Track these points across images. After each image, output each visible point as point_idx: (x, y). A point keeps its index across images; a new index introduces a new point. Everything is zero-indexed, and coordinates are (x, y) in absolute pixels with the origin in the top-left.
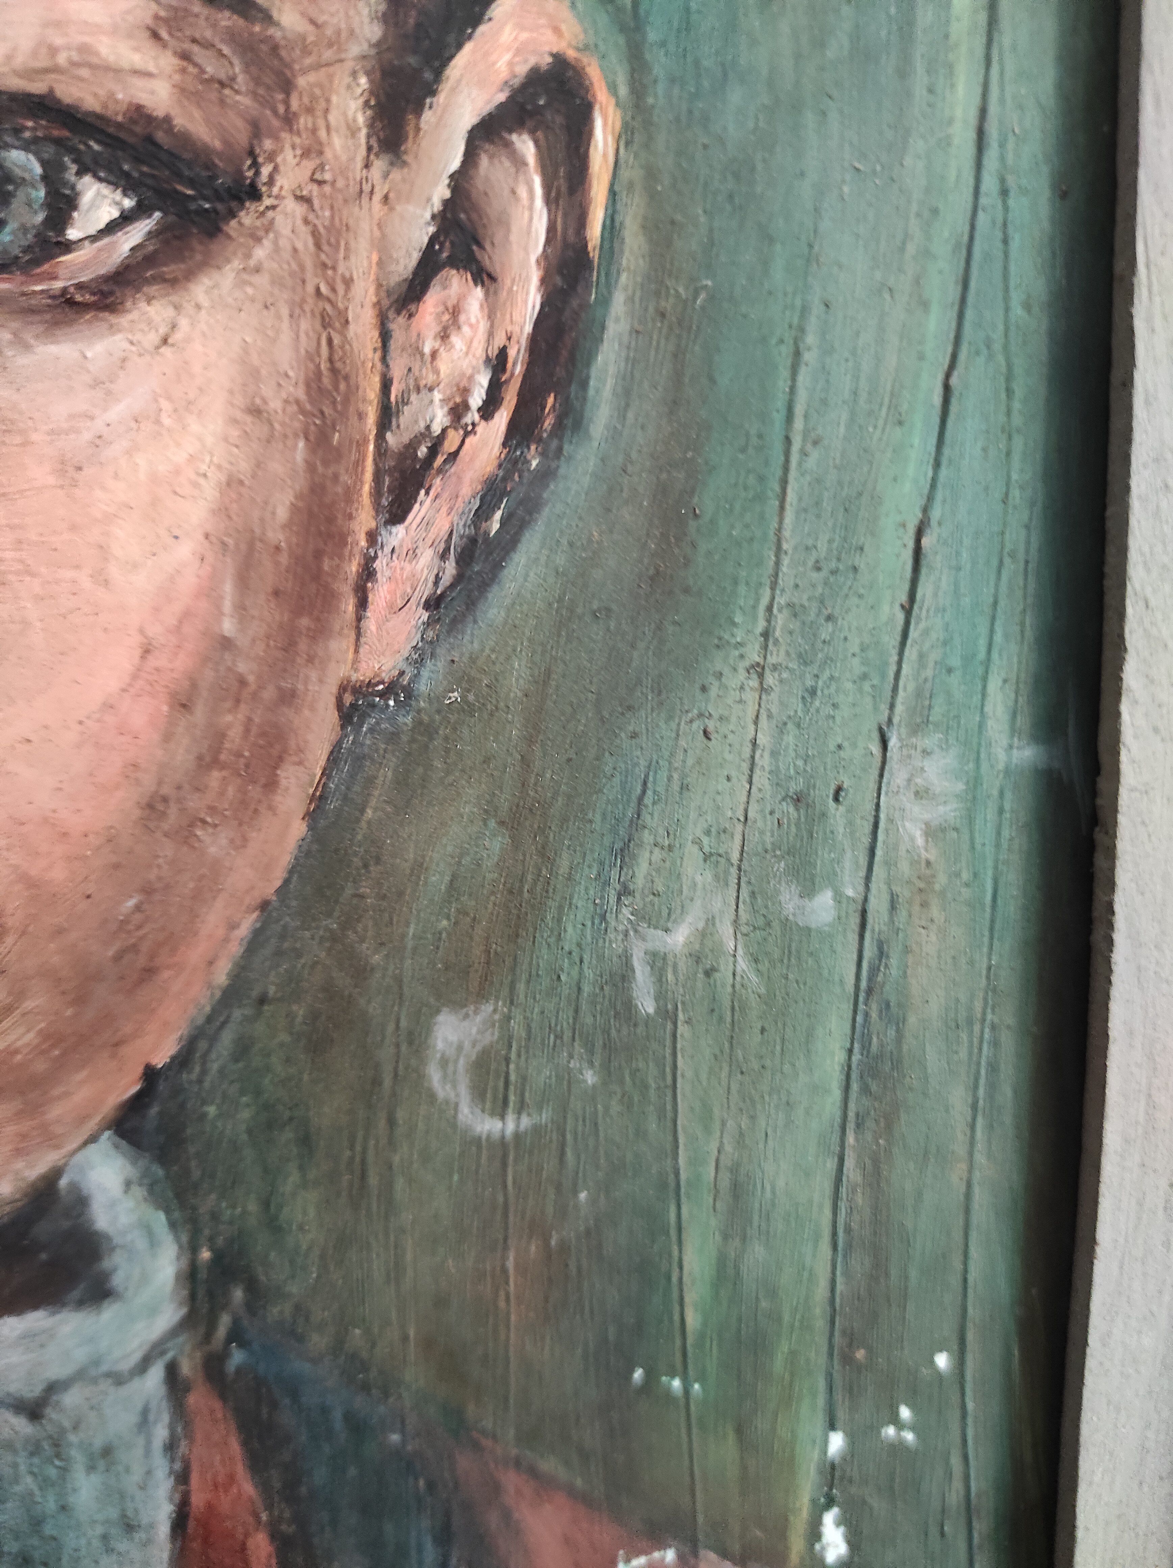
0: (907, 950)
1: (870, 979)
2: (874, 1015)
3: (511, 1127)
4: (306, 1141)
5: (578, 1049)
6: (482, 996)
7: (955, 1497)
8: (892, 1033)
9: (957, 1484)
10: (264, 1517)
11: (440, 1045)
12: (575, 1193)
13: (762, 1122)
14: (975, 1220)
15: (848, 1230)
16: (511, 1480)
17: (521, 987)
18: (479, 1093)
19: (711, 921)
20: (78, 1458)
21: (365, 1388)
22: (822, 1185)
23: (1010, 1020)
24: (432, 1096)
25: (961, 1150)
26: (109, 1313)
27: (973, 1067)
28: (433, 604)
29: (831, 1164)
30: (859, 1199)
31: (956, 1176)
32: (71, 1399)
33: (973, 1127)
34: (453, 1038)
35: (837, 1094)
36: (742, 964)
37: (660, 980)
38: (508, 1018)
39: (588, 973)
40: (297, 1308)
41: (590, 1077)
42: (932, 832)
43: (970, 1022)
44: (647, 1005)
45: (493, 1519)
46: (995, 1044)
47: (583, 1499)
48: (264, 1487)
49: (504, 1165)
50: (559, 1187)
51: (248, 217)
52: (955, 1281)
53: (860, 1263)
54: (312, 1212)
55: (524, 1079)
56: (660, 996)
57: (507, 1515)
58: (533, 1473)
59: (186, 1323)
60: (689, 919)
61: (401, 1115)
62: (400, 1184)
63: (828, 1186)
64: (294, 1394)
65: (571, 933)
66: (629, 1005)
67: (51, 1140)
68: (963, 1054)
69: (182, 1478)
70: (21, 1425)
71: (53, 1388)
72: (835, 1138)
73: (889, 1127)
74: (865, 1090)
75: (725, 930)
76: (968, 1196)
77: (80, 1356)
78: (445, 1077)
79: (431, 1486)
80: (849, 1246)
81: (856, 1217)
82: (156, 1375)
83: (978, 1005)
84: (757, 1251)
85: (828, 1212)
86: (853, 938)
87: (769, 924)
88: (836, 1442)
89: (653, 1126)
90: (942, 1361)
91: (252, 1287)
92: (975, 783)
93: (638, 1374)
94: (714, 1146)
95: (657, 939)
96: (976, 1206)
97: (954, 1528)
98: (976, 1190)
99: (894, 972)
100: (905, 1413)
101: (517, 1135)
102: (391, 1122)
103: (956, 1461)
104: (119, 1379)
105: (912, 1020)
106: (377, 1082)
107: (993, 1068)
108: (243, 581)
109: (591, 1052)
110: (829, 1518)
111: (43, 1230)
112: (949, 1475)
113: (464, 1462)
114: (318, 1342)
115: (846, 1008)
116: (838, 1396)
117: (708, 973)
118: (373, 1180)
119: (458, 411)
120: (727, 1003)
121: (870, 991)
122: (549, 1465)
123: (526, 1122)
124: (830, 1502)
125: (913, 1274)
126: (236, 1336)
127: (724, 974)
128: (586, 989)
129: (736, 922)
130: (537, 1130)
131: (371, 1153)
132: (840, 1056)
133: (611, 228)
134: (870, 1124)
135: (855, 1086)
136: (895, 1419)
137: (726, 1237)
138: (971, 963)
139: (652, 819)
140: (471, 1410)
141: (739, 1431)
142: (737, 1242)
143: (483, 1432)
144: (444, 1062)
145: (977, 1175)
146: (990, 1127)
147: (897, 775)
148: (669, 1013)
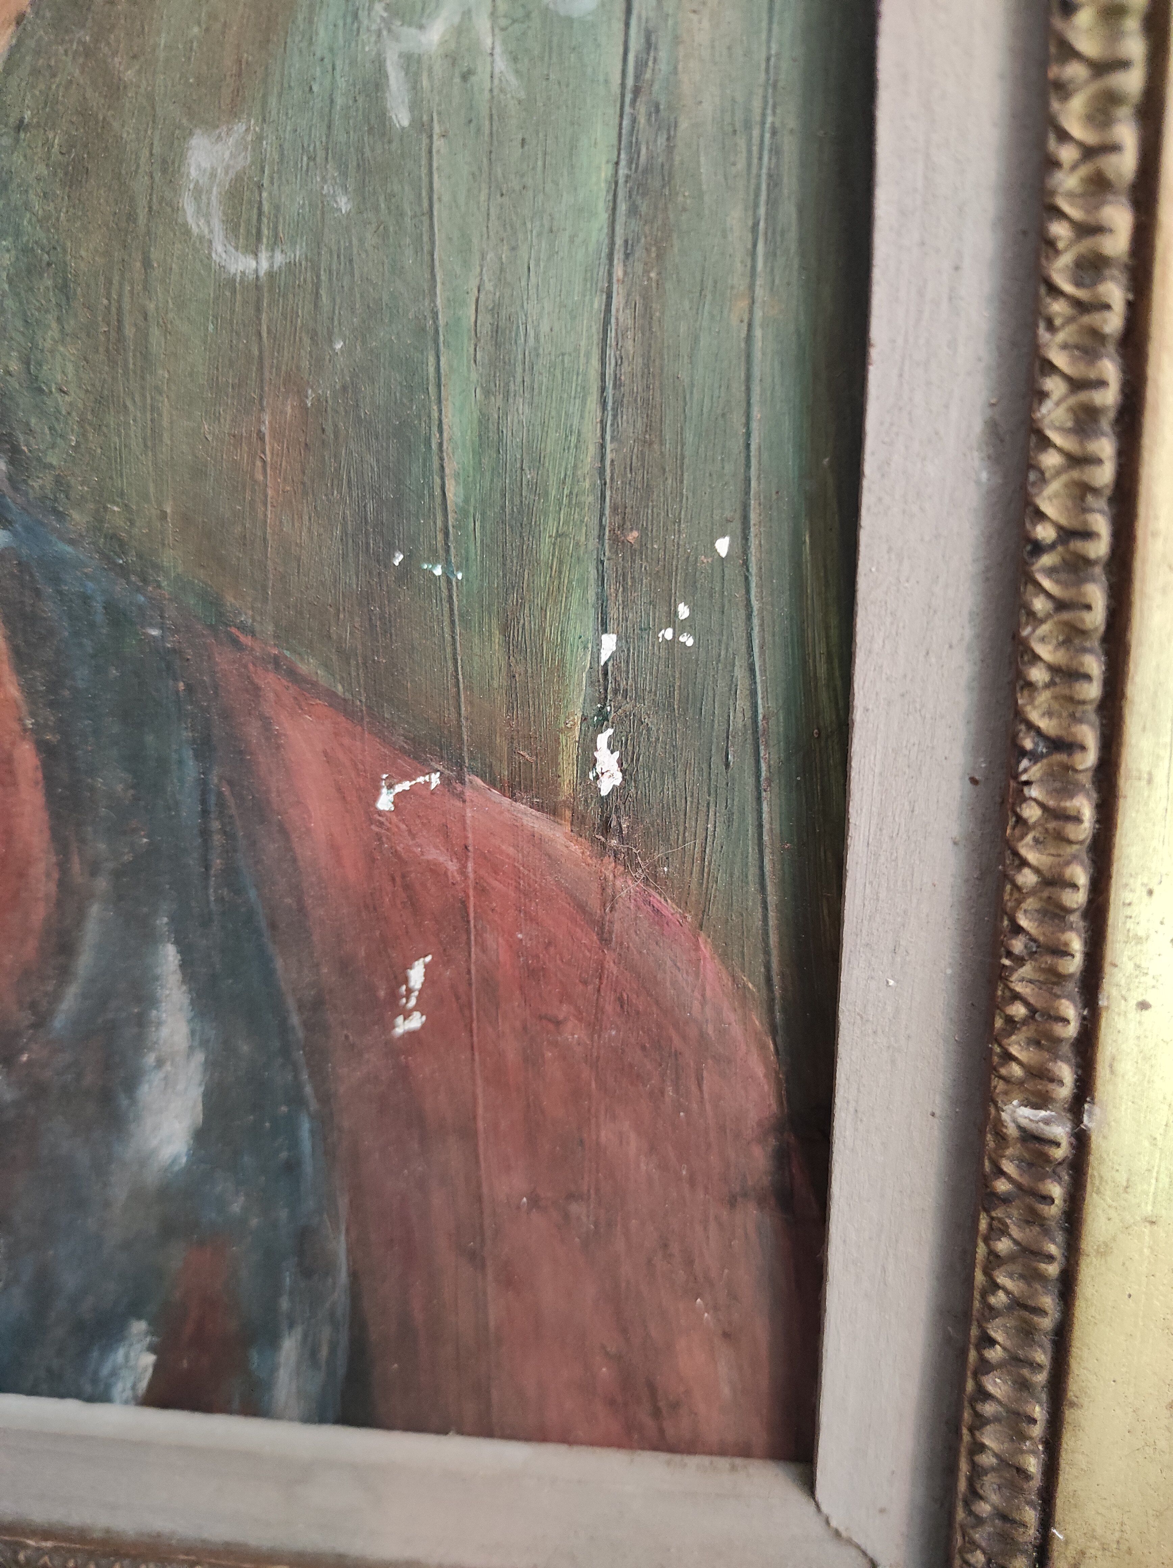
0: (677, 40)
1: (637, 77)
2: (642, 120)
3: (264, 265)
4: (63, 288)
5: (332, 171)
6: (234, 113)
7: (739, 720)
8: (662, 140)
9: (742, 703)
10: (29, 723)
11: (194, 173)
12: (331, 342)
13: (523, 251)
14: (757, 372)
15: (617, 384)
16: (270, 681)
17: (273, 101)
18: (233, 226)
19: (467, 14)
21: (124, 571)
22: (590, 327)
23: (792, 123)
24: (187, 231)
25: (739, 282)
27: (753, 181)
29: (598, 302)
30: (629, 345)
31: (736, 317)
33: (753, 254)
34: (206, 164)
35: (603, 217)
36: (501, 64)
37: (415, 87)
38: (260, 138)
39: (341, 83)
40: (59, 481)
41: (344, 204)
43: (748, 125)
44: (401, 117)
45: (253, 731)
46: (776, 151)
47: (344, 708)
48: (29, 690)
49: (258, 310)
50: (314, 336)
52: (736, 445)
53: (633, 423)
54: (70, 368)
55: (277, 208)
56: (415, 105)
57: (266, 724)
58: (292, 674)
60: (444, 13)
61: (155, 255)
62: (155, 332)
63: (596, 329)
64: (56, 580)
65: (322, 35)
66: (383, 116)
68: (741, 165)
72: (603, 271)
73: (659, 257)
74: (633, 211)
75: (483, 24)
76: (749, 339)
78: (199, 210)
79: (190, 688)
80: (618, 403)
81: (626, 368)
83: (757, 104)
84: (521, 410)
85: (595, 362)
86: (618, 26)
87: (528, 15)
88: (609, 643)
89: (409, 260)
90: (723, 546)
91: (15, 458)
93: (398, 558)
94: (473, 284)
95: (411, 37)
96: (757, 355)
97: (740, 756)
98: (758, 333)
99: (664, 66)
100: (683, 611)
101: (271, 275)
102: (147, 264)
103: (740, 673)
105: (684, 124)
106: (131, 217)
107: (774, 181)
109: (345, 174)
110: (602, 740)
112: (733, 690)
114: (79, 518)
115: (613, 112)
116: (610, 589)
117: (465, 77)
118: (129, 331)
120: (484, 112)
121: (637, 91)
122: (308, 666)
123: (279, 258)
124: (603, 719)
125: (689, 437)
127: (481, 78)
128: (339, 101)
129: (493, 14)
130: (291, 267)
131: (126, 299)
132: (606, 171)
134: (639, 253)
135: (622, 207)
136: (672, 619)
137: (487, 393)
138: (748, 53)
140: (230, 599)
141: (505, 628)
142: (499, 401)
143: (242, 627)
144: (198, 192)
145: (758, 314)
146: (771, 255)
148: (421, 126)
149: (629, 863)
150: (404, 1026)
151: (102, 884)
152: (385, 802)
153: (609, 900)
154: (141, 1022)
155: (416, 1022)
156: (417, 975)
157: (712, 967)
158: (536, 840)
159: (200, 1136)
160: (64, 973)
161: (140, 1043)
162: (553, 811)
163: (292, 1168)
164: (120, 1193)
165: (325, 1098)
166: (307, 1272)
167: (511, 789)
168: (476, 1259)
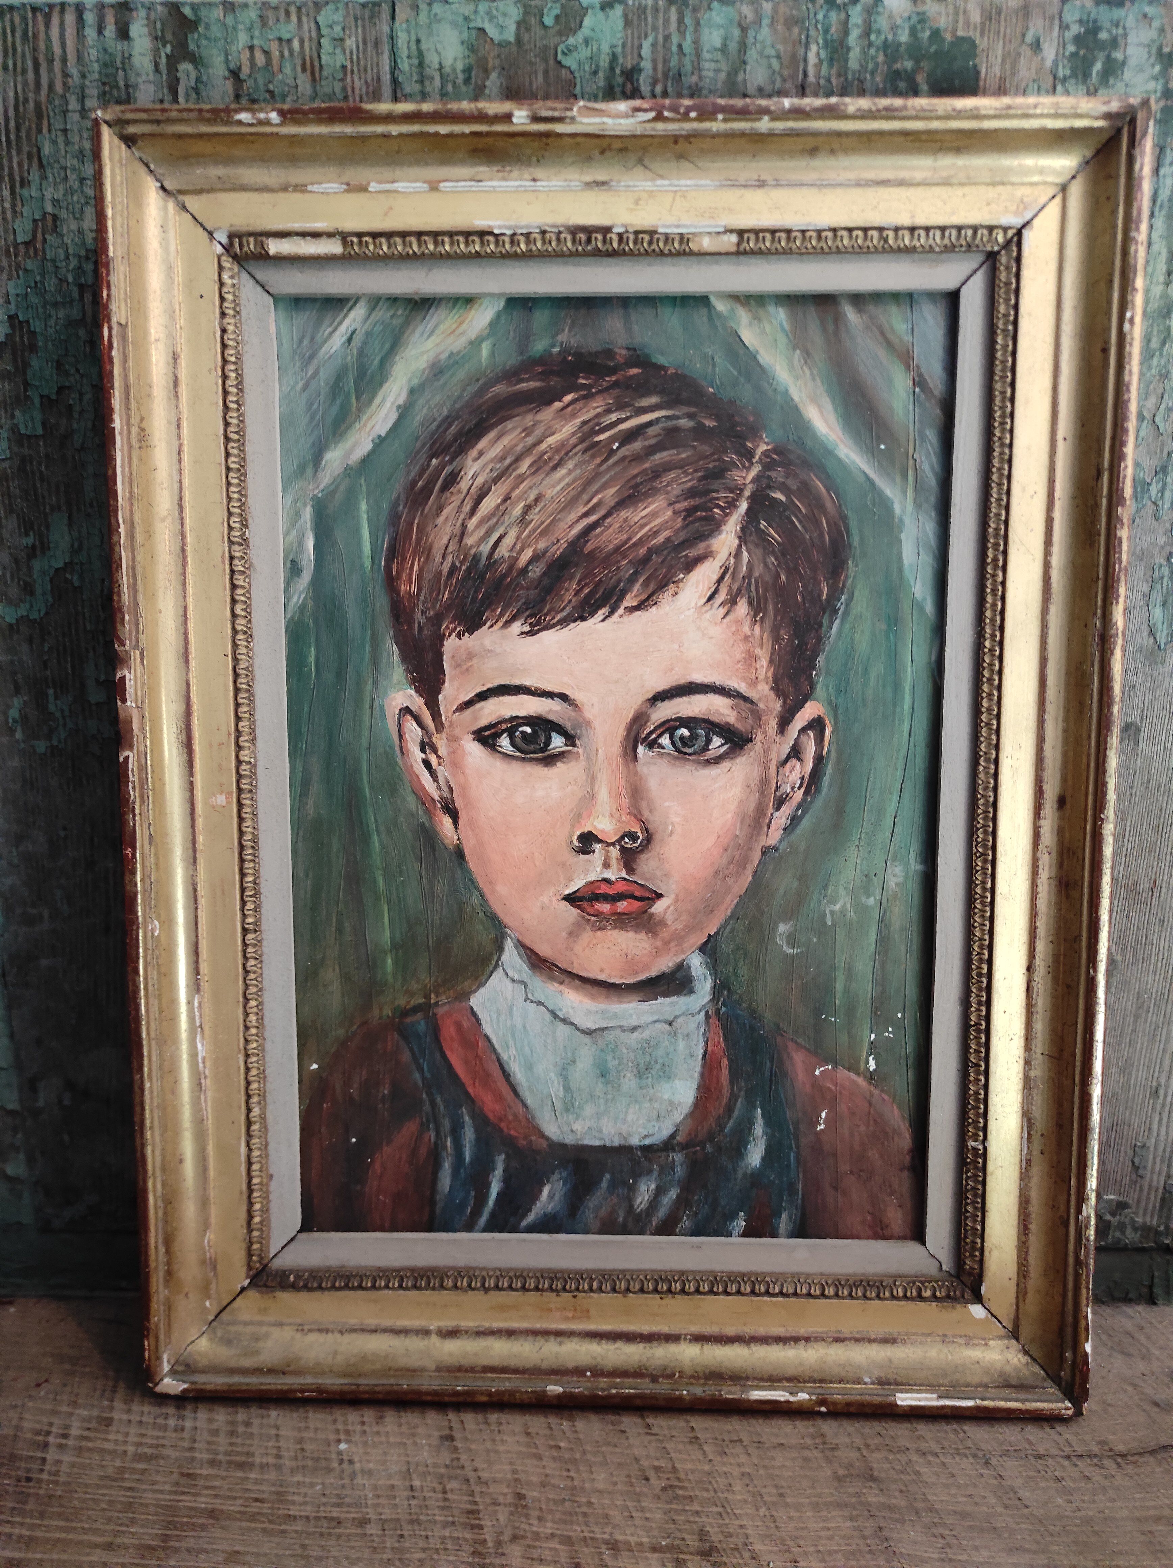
0: (891, 911)
1: (882, 919)
2: (883, 926)
3: (795, 952)
4: (745, 954)
5: (812, 933)
6: (790, 919)
7: (903, 1055)
8: (887, 932)
9: (903, 1050)
11: (779, 931)
12: (810, 968)
13: (856, 952)
15: (876, 981)
16: (790, 1044)
17: (799, 917)
18: (788, 943)
19: (845, 903)
20: (680, 1036)
21: (755, 1018)
22: (870, 968)
23: (915, 929)
24: (776, 943)
25: (903, 961)
26: (693, 997)
27: (906, 941)
28: (785, 829)
29: (872, 963)
30: (879, 973)
31: (903, 967)
32: (680, 1020)
33: (906, 955)
34: (782, 929)
35: (874, 945)
36: (852, 914)
37: (832, 917)
38: (796, 925)
39: (816, 915)
41: (815, 940)
42: (897, 884)
44: (829, 923)
46: (912, 935)
47: (808, 1050)
49: (793, 961)
50: (806, 967)
51: (749, 745)
53: (879, 989)
54: (745, 972)
55: (799, 940)
56: (832, 921)
57: (788, 1054)
58: (796, 1043)
59: (712, 1000)
60: (840, 903)
61: (769, 948)
62: (767, 965)
64: (737, 1019)
65: (812, 905)
66: (825, 923)
67: (683, 952)
68: (904, 938)
69: (706, 1043)
70: (667, 1027)
71: (676, 1017)
72: (873, 958)
73: (886, 954)
74: (880, 946)
75: (848, 906)
76: (906, 973)
77: (684, 1008)
78: (780, 939)
79: (769, 1046)
80: (876, 985)
81: (878, 976)
82: (703, 1013)
84: (854, 985)
85: (871, 975)
86: (878, 908)
87: (858, 905)
88: (873, 1036)
89: (829, 952)
90: (899, 1015)
91: (729, 990)
92: (907, 874)
93: (823, 1017)
94: (844, 958)
95: (832, 907)
96: (907, 975)
97: (903, 1062)
98: (908, 971)
99: (888, 917)
100: (890, 1029)
101: (797, 954)
102: (766, 949)
103: (903, 1043)
104: (693, 1015)
105: (892, 929)
106: (764, 939)
107: (911, 941)
108: (742, 822)
109: (815, 934)
110: (871, 1058)
111: (679, 975)
112: (902, 1047)
113: (779, 1039)
115: (877, 924)
116: (873, 1023)
117: (844, 916)
118: (761, 964)
119: (793, 788)
120: (848, 923)
121: (882, 922)
122: (800, 1040)
123: (799, 950)
124: (871, 1053)
125: (892, 993)
126: (724, 1004)
127: (848, 916)
128: (815, 919)
129: (851, 904)
130: (801, 953)
131: (761, 957)
132: (874, 938)
133: (829, 751)
134: (882, 953)
135: (878, 943)
136: (887, 1031)
137: (846, 981)
138: (906, 916)
139: (833, 879)
140: (781, 1025)
141: (848, 1033)
142: (849, 982)
144: (780, 935)
145: (908, 966)
146: (911, 955)
147: (889, 871)
148: (834, 925)
149: (876, 1086)
150: (819, 1128)
151: (742, 1093)
152: (817, 1073)
153: (872, 1095)
154: (750, 1129)
155: (822, 1127)
156: (823, 1115)
157: (896, 1111)
158: (854, 1082)
159: (763, 1159)
160: (730, 1117)
161: (749, 1134)
162: (858, 1074)
163: (788, 1166)
164: (740, 1175)
165: (798, 1147)
166: (790, 1195)
167: (849, 1069)
168: (836, 1188)
